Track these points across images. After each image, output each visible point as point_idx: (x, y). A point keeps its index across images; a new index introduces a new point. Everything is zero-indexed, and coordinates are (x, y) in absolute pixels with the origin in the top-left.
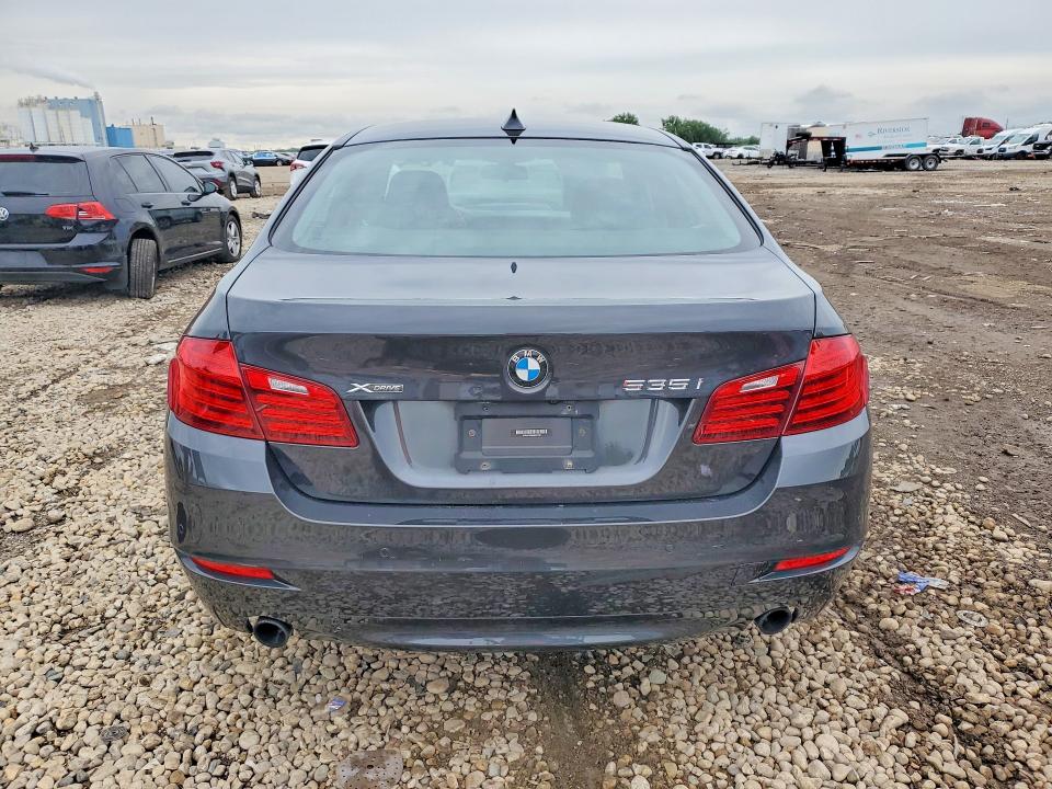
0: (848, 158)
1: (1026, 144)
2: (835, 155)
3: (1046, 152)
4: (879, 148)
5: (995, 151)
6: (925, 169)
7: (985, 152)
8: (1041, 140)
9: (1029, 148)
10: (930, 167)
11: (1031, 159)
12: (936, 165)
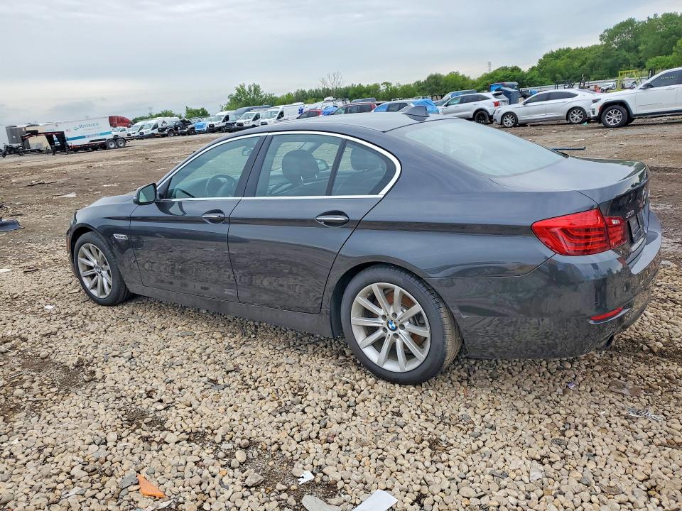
0: (70, 145)
1: (153, 129)
2: (59, 144)
3: (166, 132)
4: (84, 137)
5: (137, 134)
6: (119, 147)
7: (132, 135)
8: (160, 126)
9: (156, 131)
10: (121, 145)
11: (159, 137)
12: (124, 144)
